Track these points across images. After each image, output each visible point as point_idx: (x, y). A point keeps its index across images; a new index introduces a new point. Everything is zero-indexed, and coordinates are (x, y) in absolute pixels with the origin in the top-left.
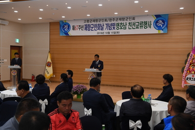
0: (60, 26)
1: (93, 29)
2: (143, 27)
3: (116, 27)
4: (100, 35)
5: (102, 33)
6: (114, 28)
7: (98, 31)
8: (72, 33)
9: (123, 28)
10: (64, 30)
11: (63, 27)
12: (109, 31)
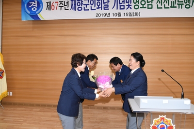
0: (23, 3)
1: (89, 7)
2: (184, 6)
3: (133, 4)
4: (101, 17)
5: (105, 15)
6: (129, 6)
7: (99, 11)
8: (45, 15)
9: (146, 6)
10: (30, 9)
11: (29, 4)
12: (119, 11)
